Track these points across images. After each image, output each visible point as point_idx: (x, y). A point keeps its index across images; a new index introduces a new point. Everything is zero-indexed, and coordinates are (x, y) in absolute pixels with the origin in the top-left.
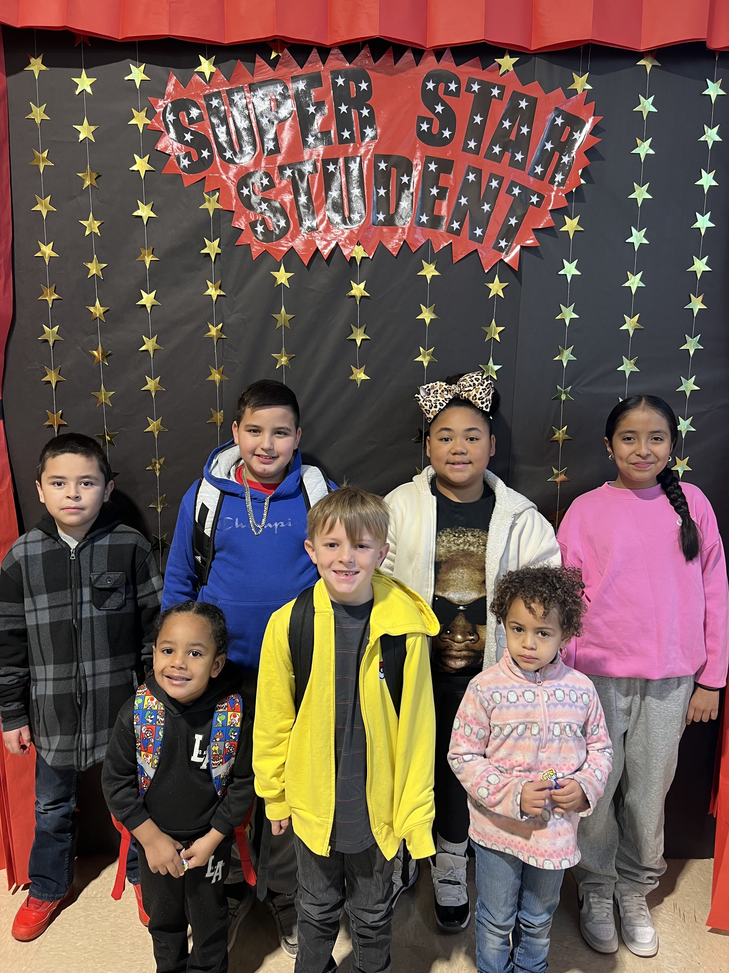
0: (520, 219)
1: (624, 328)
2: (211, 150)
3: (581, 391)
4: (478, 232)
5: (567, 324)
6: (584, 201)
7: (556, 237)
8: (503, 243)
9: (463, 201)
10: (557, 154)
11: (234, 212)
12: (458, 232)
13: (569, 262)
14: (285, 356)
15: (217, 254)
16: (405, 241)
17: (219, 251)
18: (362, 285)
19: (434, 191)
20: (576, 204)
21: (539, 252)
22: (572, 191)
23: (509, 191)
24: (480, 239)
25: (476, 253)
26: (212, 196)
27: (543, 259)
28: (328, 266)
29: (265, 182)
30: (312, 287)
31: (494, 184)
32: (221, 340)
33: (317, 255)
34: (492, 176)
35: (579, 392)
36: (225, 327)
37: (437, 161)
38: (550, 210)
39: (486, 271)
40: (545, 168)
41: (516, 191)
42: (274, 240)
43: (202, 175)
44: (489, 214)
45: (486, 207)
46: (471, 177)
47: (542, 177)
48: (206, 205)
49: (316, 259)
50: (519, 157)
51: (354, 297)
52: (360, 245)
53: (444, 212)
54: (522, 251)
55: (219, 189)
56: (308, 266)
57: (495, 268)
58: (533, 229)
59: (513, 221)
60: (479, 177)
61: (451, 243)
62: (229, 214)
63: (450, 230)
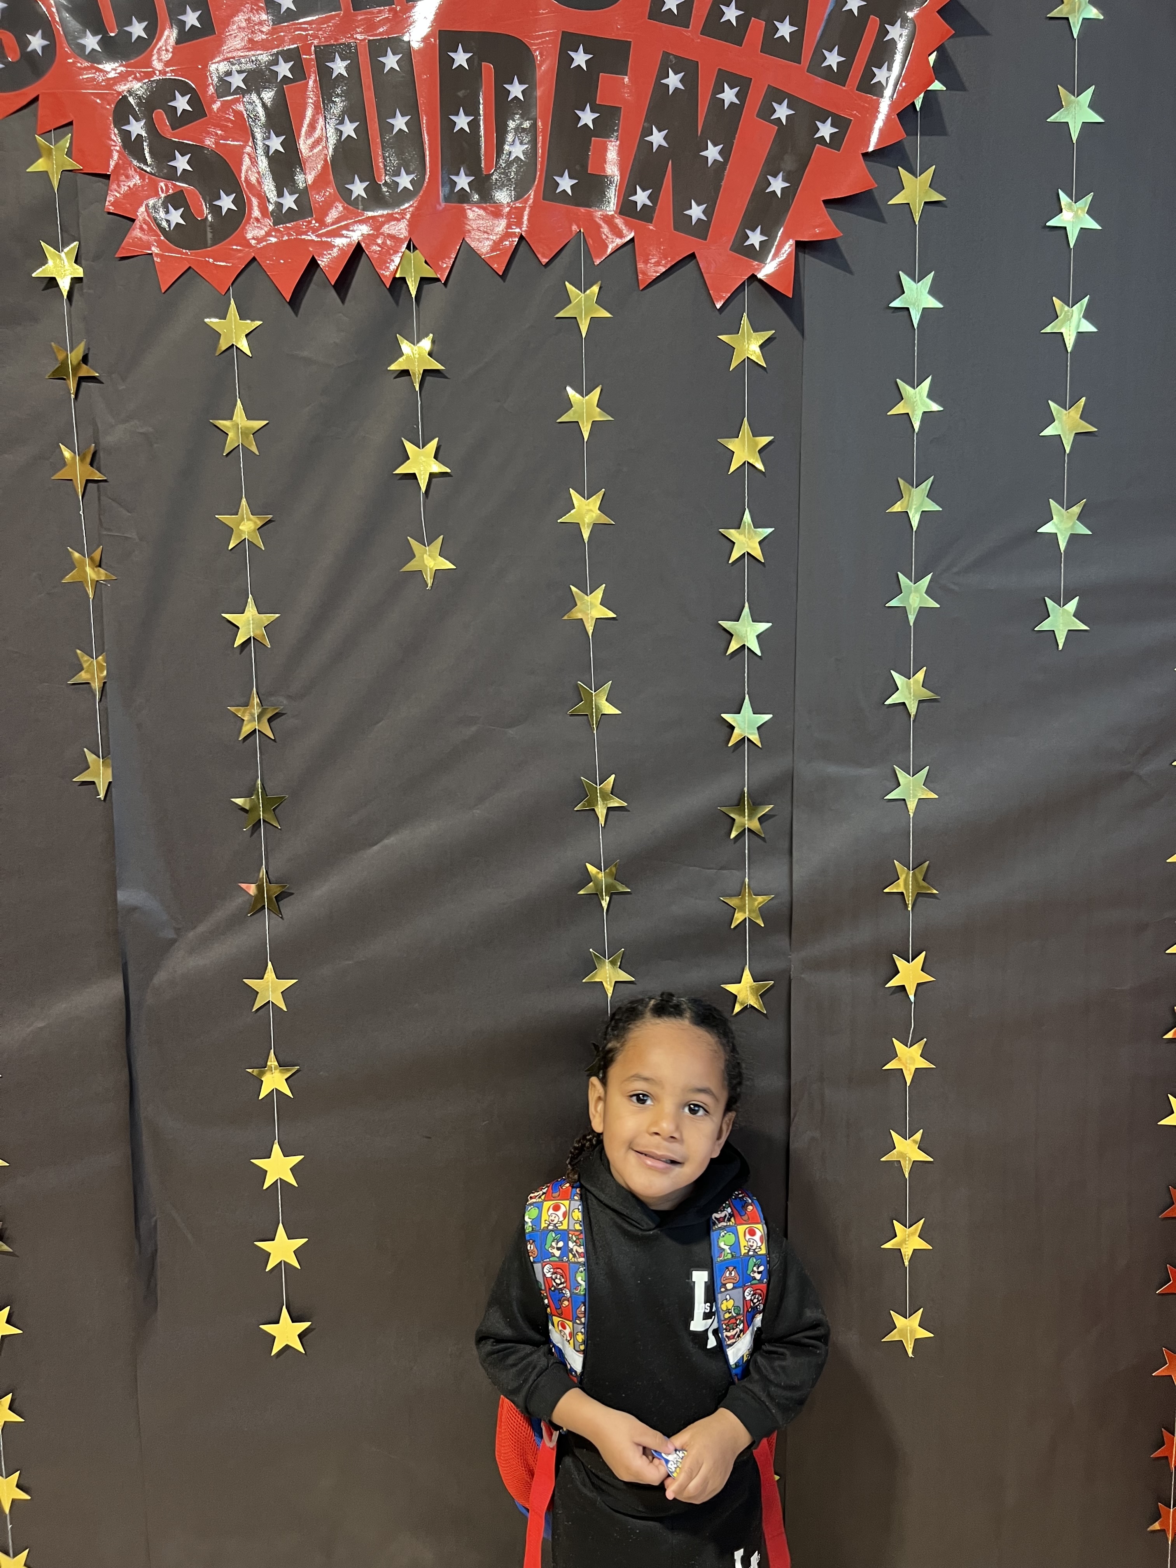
0: (794, 179)
1: (1049, 431)
2: (49, 34)
3: (954, 583)
4: (696, 212)
5: (917, 429)
6: (943, 132)
7: (880, 218)
8: (755, 238)
9: (657, 138)
10: (874, 21)
11: (107, 177)
12: (646, 214)
13: (914, 280)
14: (249, 519)
15: (76, 281)
16: (521, 238)
17: (79, 272)
18: (426, 344)
19: (587, 117)
20: (927, 138)
21: (842, 257)
22: (913, 104)
23: (767, 112)
24: (702, 229)
25: (692, 263)
26: (56, 142)
27: (851, 272)
28: (343, 301)
29: (181, 103)
30: (305, 354)
31: (729, 95)
32: (95, 485)
33: (315, 278)
34: (726, 78)
35: (953, 587)
36: (101, 455)
37: (591, 44)
38: (866, 155)
39: (718, 306)
40: (848, 52)
41: (782, 112)
42: (209, 242)
43: (29, 92)
44: (719, 167)
45: (712, 153)
46: (673, 81)
47: (839, 76)
48: (40, 165)
49: (312, 286)
50: (785, 30)
51: (405, 373)
52: (415, 248)
53: (612, 169)
54: (800, 254)
55: (71, 123)
56: (295, 302)
57: (741, 295)
58: (826, 202)
59: (777, 185)
60: (690, 81)
61: (632, 240)
62: (99, 183)
63: (627, 208)
